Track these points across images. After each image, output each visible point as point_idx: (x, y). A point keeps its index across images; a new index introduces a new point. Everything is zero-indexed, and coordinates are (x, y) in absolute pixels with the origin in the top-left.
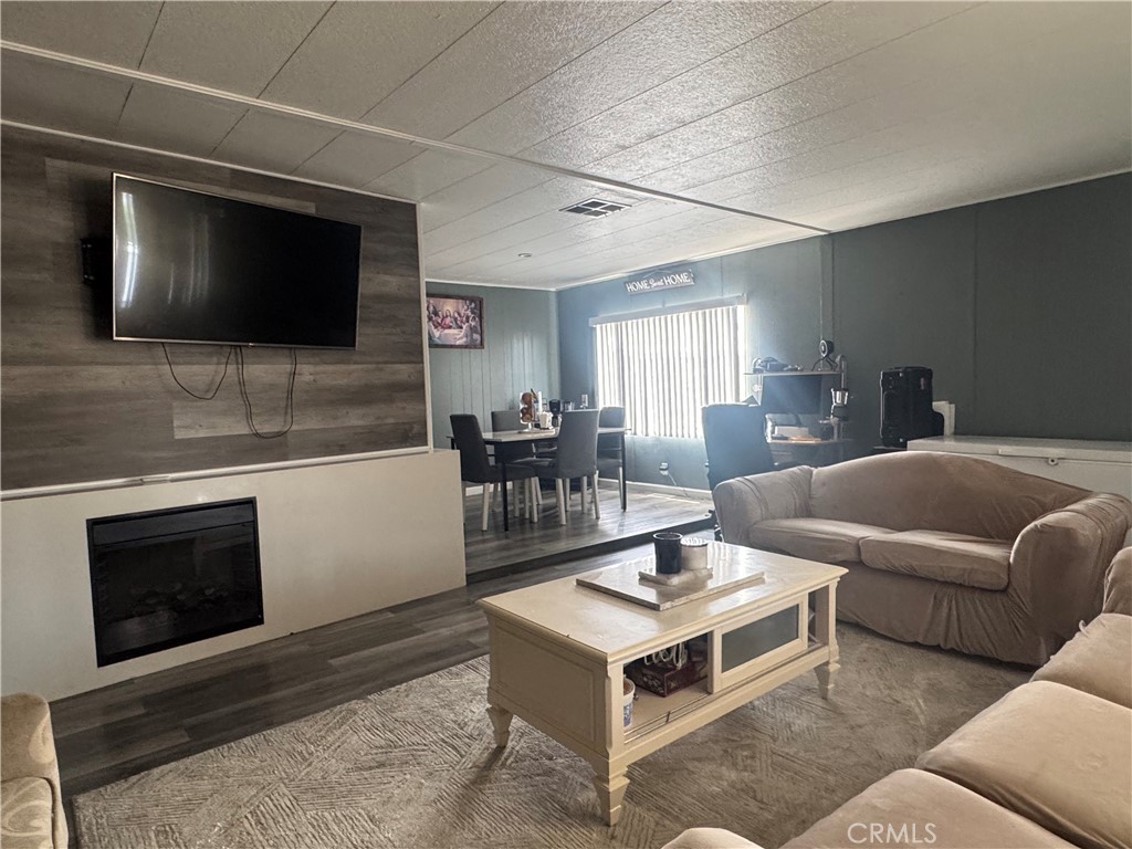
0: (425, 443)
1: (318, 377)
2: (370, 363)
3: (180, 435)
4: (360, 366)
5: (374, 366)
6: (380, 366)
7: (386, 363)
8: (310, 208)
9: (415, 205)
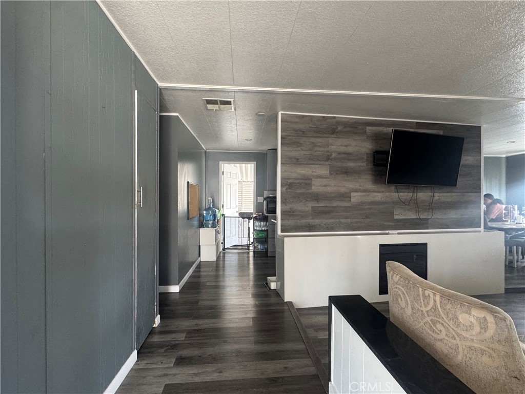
0: (480, 227)
1: (440, 198)
2: (460, 192)
3: (396, 217)
4: (456, 194)
5: (460, 194)
6: (463, 194)
7: (465, 192)
8: (441, 133)
9: (480, 127)
